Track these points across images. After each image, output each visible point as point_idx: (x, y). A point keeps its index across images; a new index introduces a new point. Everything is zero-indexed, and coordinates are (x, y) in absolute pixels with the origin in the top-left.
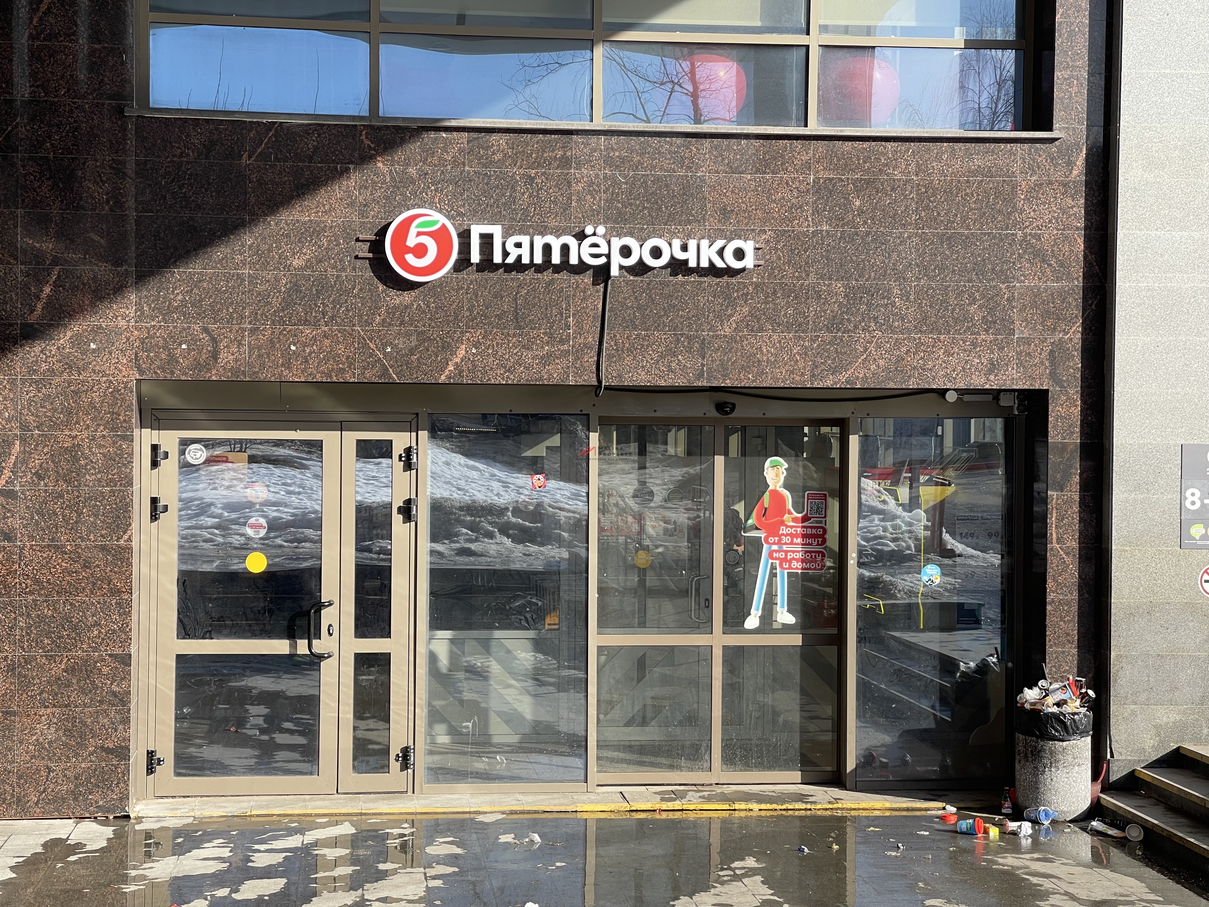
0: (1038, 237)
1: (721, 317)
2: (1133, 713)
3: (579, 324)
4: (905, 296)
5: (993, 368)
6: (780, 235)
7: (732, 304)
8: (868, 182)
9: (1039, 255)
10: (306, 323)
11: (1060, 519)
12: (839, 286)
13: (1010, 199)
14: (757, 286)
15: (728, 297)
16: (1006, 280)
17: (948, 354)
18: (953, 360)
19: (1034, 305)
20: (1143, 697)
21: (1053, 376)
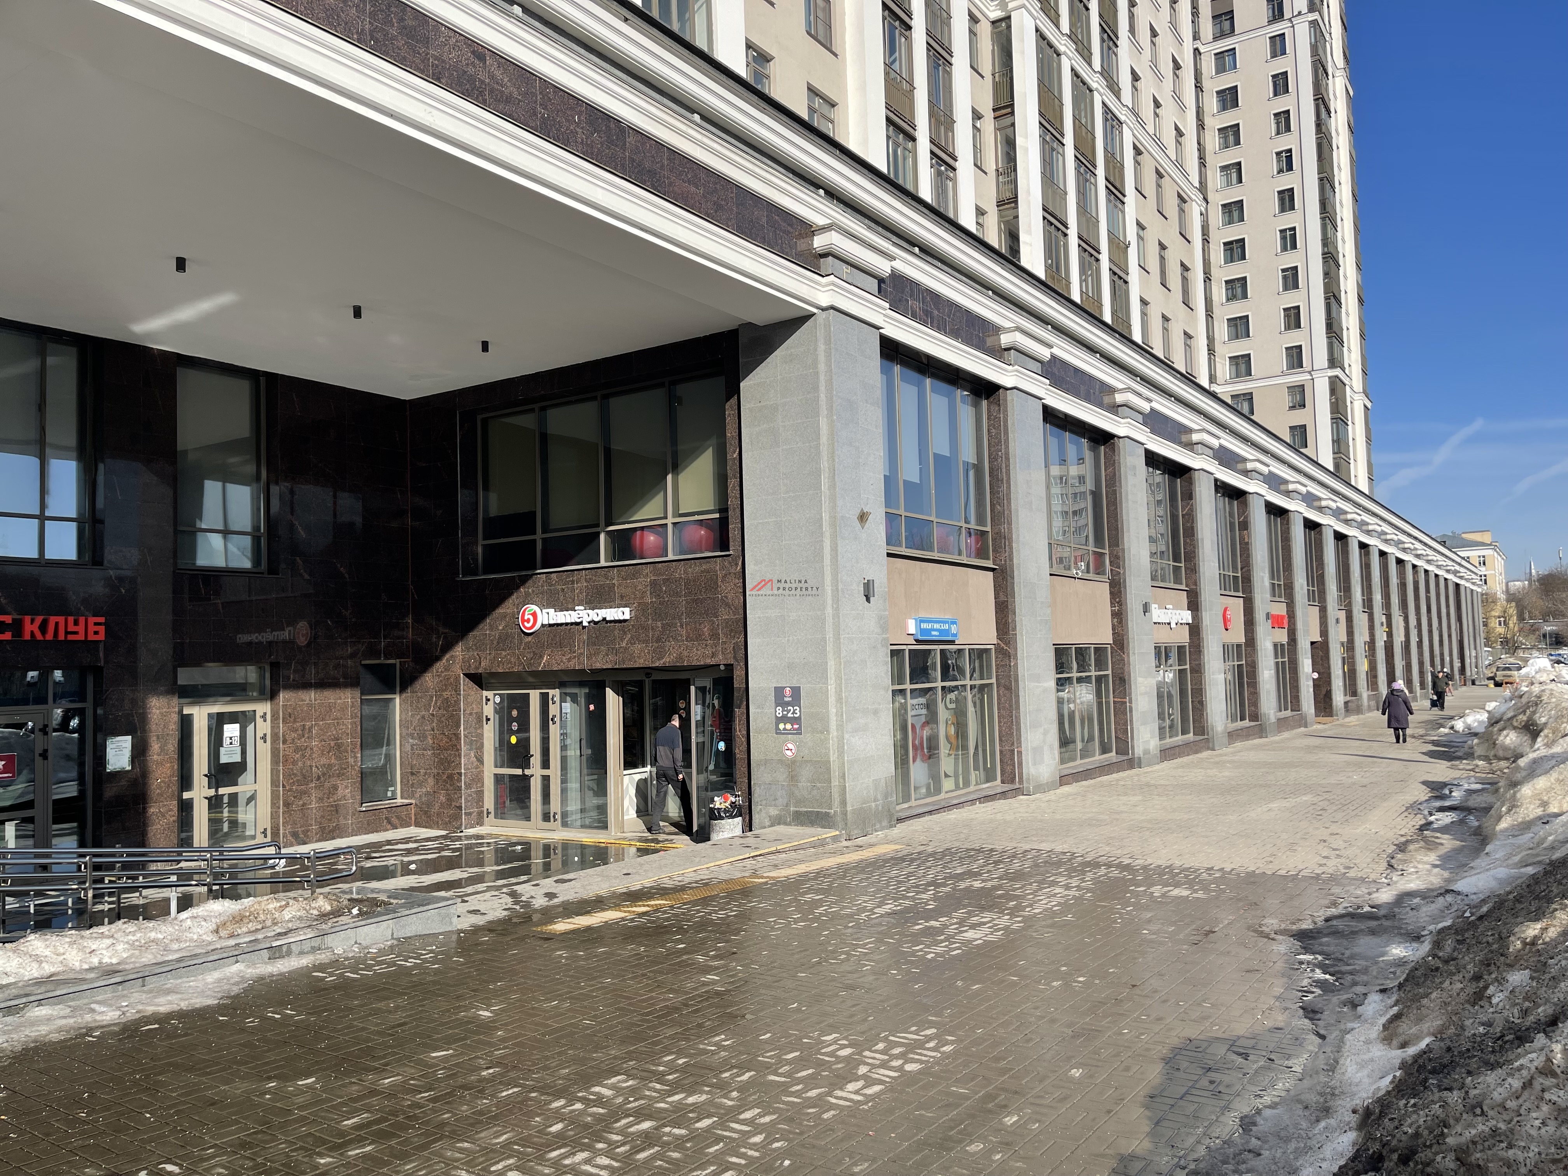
0: (726, 597)
1: (622, 640)
2: (761, 810)
3: (579, 645)
4: (682, 626)
5: (713, 655)
6: (639, 604)
7: (625, 633)
8: (668, 579)
9: (727, 605)
10: (503, 650)
11: (740, 721)
12: (659, 624)
13: (716, 583)
14: (633, 626)
15: (624, 631)
16: (717, 617)
17: (697, 650)
18: (699, 652)
19: (726, 627)
20: (764, 802)
21: (735, 657)
